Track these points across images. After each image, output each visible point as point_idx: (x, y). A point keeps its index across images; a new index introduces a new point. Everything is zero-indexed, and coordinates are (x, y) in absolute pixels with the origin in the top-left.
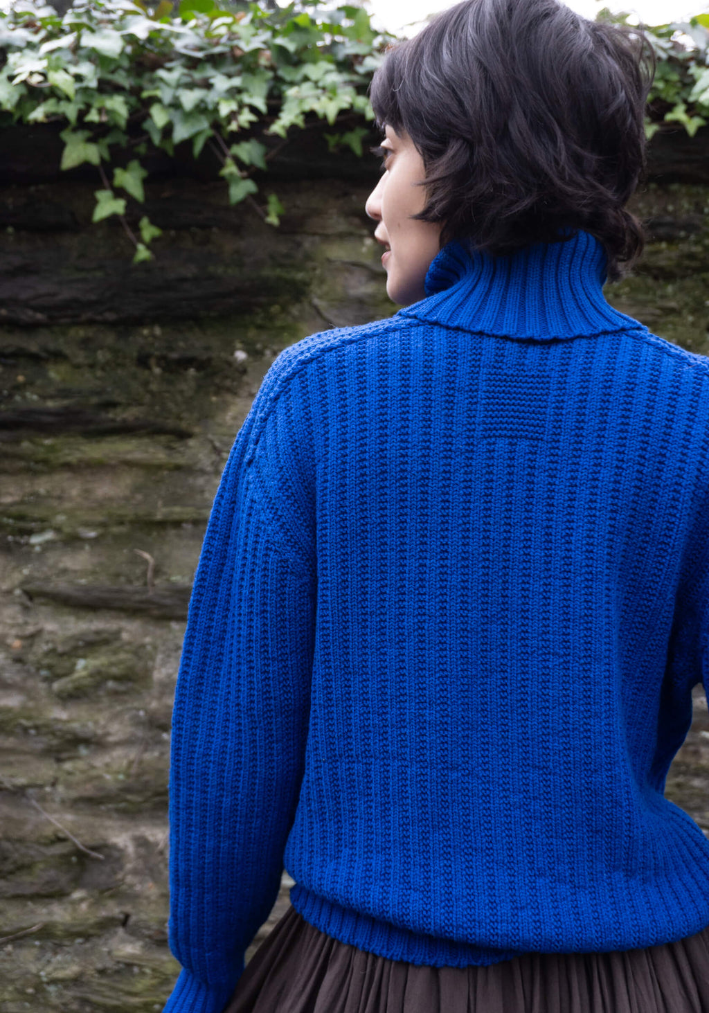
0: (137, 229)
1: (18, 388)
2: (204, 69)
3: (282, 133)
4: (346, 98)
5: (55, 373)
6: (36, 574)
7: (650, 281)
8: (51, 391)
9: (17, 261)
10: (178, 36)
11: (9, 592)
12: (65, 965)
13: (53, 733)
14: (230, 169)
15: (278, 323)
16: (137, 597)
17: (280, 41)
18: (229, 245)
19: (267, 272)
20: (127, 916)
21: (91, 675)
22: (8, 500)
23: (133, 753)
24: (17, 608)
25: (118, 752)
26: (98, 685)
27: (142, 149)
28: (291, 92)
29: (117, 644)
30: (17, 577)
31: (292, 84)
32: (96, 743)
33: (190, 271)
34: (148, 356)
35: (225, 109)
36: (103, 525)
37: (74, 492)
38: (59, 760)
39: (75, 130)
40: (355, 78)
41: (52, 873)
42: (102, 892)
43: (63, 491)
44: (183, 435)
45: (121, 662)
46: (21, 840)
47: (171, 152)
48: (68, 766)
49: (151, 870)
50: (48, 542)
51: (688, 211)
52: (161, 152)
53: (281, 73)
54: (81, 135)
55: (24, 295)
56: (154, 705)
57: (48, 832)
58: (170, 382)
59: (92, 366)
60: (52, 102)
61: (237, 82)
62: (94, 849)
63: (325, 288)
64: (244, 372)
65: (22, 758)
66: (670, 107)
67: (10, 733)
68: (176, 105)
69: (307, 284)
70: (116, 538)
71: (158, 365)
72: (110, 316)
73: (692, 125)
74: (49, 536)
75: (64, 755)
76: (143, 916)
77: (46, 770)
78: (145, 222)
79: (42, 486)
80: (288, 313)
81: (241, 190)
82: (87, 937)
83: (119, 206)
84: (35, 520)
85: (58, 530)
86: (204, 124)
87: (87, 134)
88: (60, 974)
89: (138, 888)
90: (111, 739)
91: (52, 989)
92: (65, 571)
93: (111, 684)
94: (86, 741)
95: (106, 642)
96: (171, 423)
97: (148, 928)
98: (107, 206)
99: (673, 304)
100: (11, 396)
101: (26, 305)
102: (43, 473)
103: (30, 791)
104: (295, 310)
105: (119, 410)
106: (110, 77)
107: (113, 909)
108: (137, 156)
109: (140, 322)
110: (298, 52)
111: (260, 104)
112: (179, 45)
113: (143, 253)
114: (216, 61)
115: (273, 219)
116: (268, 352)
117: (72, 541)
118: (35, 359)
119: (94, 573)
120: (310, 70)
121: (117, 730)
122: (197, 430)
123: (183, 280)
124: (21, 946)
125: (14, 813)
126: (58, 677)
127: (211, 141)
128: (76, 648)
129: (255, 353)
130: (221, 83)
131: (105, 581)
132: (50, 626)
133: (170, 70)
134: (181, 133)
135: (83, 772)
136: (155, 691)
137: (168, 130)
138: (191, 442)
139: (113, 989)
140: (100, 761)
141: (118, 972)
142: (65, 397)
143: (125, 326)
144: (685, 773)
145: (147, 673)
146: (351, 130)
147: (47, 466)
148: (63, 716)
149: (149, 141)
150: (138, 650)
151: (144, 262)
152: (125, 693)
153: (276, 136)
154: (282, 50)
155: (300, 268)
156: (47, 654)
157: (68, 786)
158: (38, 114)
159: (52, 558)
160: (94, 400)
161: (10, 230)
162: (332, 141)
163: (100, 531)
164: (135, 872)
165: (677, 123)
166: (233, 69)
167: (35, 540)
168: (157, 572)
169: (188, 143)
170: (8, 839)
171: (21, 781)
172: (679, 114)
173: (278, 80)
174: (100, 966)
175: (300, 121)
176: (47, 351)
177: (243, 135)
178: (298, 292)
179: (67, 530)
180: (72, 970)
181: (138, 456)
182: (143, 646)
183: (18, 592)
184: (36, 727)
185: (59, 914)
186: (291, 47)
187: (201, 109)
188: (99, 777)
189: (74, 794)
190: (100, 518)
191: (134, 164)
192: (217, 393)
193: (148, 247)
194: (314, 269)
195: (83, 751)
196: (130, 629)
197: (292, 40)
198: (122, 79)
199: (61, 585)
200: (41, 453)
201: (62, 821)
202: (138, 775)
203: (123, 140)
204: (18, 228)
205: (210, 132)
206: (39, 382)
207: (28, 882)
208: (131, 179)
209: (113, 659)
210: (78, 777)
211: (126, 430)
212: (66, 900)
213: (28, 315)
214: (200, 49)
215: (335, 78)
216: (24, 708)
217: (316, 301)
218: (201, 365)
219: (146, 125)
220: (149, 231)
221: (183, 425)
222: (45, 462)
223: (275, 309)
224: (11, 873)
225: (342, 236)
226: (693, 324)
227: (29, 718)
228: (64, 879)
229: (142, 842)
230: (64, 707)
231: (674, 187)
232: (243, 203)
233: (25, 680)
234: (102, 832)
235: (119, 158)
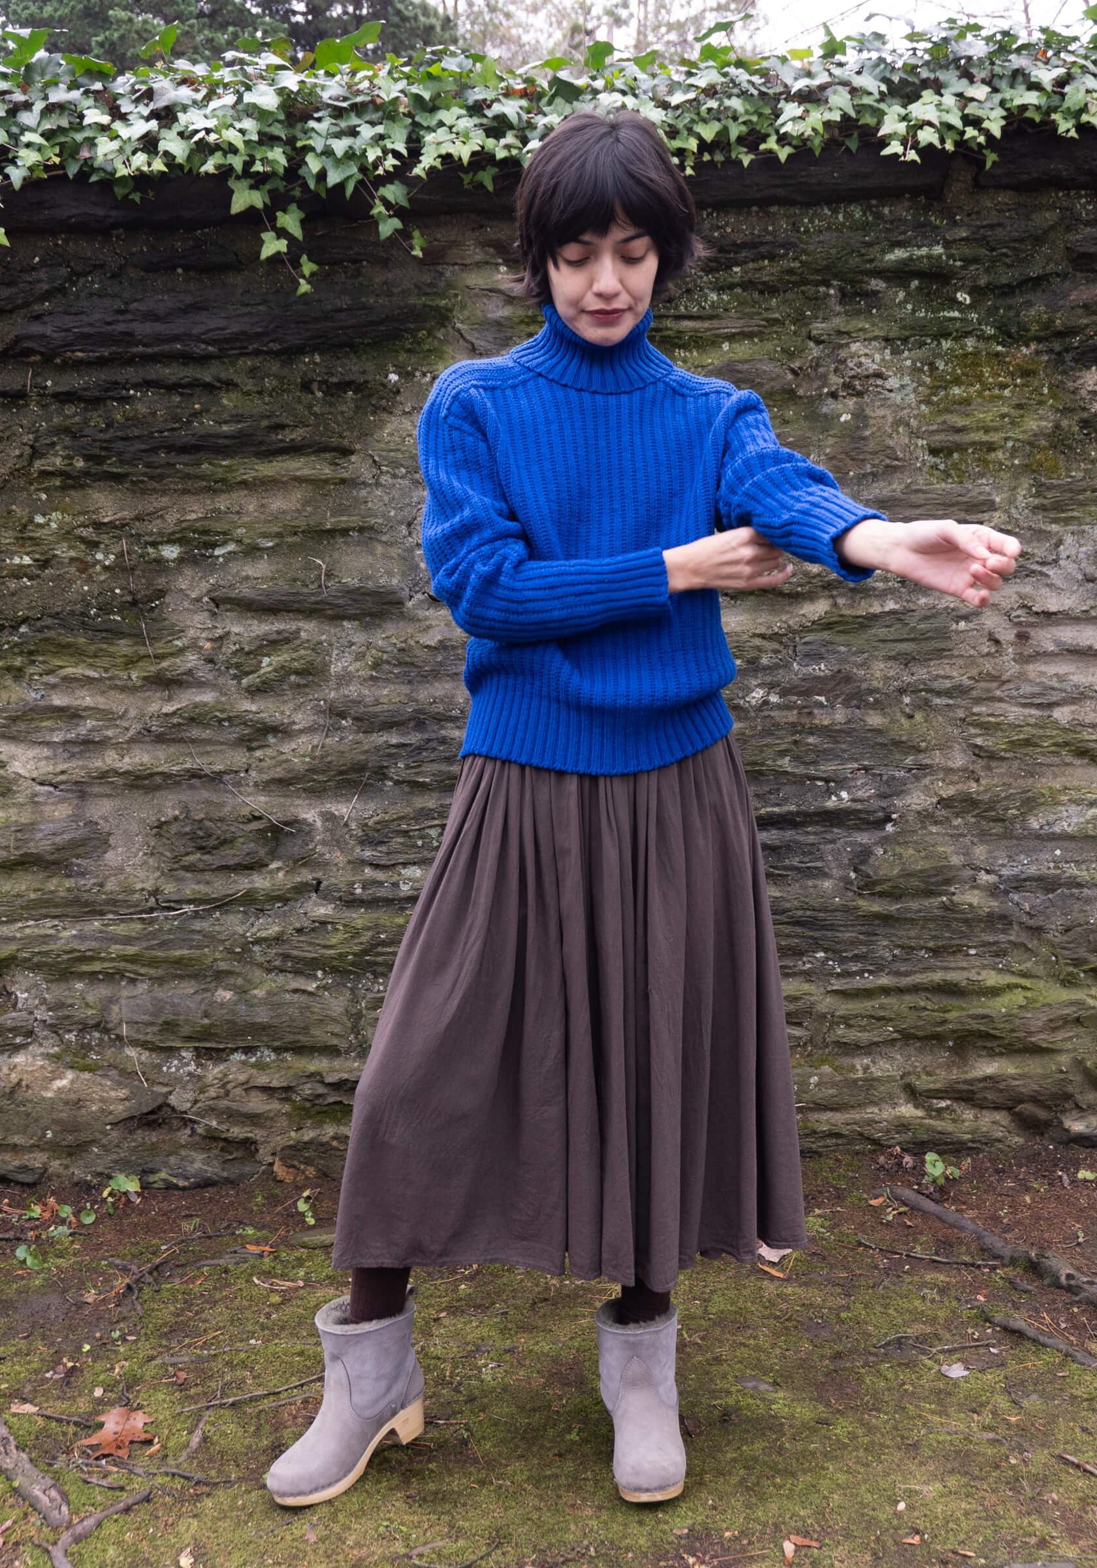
0: (297, 265)
1: (196, 415)
2: (349, 117)
3: (423, 175)
4: (478, 140)
5: (228, 401)
6: (221, 583)
7: (756, 296)
8: (225, 416)
9: (188, 299)
10: (323, 88)
11: (198, 600)
12: (267, 926)
13: (245, 723)
14: (379, 209)
15: (427, 347)
16: (313, 599)
17: (414, 89)
18: (379, 277)
19: (413, 301)
20: (319, 883)
21: (275, 670)
22: (193, 516)
23: (316, 739)
24: (206, 614)
25: (303, 739)
26: (281, 680)
27: (297, 193)
28: (429, 138)
29: (298, 642)
30: (204, 586)
31: (430, 129)
32: (281, 731)
33: (345, 301)
34: (312, 381)
35: (372, 154)
36: (279, 535)
37: (251, 508)
38: (250, 749)
39: (238, 178)
40: (485, 121)
41: (252, 845)
42: (295, 862)
43: (240, 506)
44: (346, 452)
45: (301, 658)
46: (221, 820)
47: (324, 195)
48: (258, 753)
49: (338, 842)
50: (229, 553)
51: (786, 230)
52: (316, 195)
53: (417, 119)
54: (246, 183)
55: (196, 331)
56: (333, 694)
57: (245, 811)
58: (331, 405)
59: (260, 393)
60: (219, 154)
61: (380, 129)
62: (286, 824)
63: (466, 313)
64: (398, 392)
65: (218, 748)
66: (764, 138)
67: (207, 726)
68: (328, 152)
69: (451, 310)
70: (291, 546)
71: (320, 389)
72: (275, 346)
73: (783, 154)
74: (231, 547)
75: (255, 744)
76: (333, 880)
77: (239, 758)
78: (304, 258)
79: (222, 502)
80: (435, 337)
81: (388, 227)
82: (285, 900)
83: (282, 245)
84: (218, 534)
85: (239, 542)
86: (354, 170)
87: (251, 181)
88: (263, 934)
89: (327, 856)
90: (296, 727)
91: (256, 948)
92: (247, 578)
93: (293, 678)
94: (274, 730)
95: (287, 641)
96: (334, 441)
97: (339, 891)
98: (272, 246)
99: (777, 315)
100: (189, 422)
101: (198, 339)
102: (222, 491)
103: (226, 777)
104: (440, 335)
105: (287, 431)
106: (268, 130)
107: (306, 876)
108: (293, 199)
109: (301, 351)
110: (432, 99)
111: (401, 148)
112: (325, 96)
113: (304, 287)
114: (358, 109)
115: (418, 252)
116: (418, 374)
117: (252, 551)
118: (209, 387)
119: (272, 579)
120: (443, 115)
121: (302, 719)
122: (358, 447)
123: (340, 310)
124: (227, 912)
125: (214, 798)
126: (247, 674)
127: (360, 183)
128: (261, 647)
129: (406, 375)
130: (367, 132)
131: (284, 586)
132: (236, 629)
133: (319, 120)
134: (333, 178)
135: (272, 758)
136: (332, 684)
137: (322, 176)
138: (353, 458)
139: (310, 944)
140: (286, 748)
141: (313, 930)
142: (239, 422)
143: (289, 354)
144: (800, 732)
145: (326, 666)
146: (484, 169)
147: (224, 485)
148: (254, 708)
149: (305, 185)
150: (316, 647)
151: (305, 294)
152: (305, 686)
153: (418, 177)
154: (418, 98)
155: (443, 296)
156: (235, 653)
157: (261, 771)
158: (209, 167)
159: (234, 567)
160: (264, 423)
161: (180, 271)
162: (467, 178)
163: (277, 540)
164: (324, 843)
165: (770, 151)
166: (375, 117)
167: (217, 552)
168: (329, 575)
169: (341, 186)
170: (211, 820)
171: (219, 767)
172: (771, 144)
173: (415, 125)
174: (298, 925)
175: (438, 163)
176: (219, 381)
177: (389, 178)
178: (443, 318)
179: (247, 541)
180: (274, 930)
181: (306, 472)
182: (321, 643)
183: (206, 599)
184: (229, 719)
185: (260, 882)
186: (427, 96)
187: (350, 155)
188: (287, 761)
189: (265, 777)
190: (276, 529)
191: (293, 207)
192: (374, 413)
193: (309, 282)
194: (456, 296)
195: (271, 740)
196: (308, 629)
197: (425, 88)
198: (278, 131)
199: (245, 591)
200: (220, 473)
201: (258, 802)
202: (322, 757)
203: (281, 185)
204: (186, 269)
205: (360, 176)
206: (213, 409)
207: (230, 856)
208: (290, 220)
209: (294, 655)
210: (268, 762)
211: (294, 450)
212: (264, 870)
213: (201, 348)
214: (345, 99)
215: (466, 123)
216: (218, 702)
217: (459, 325)
218: (358, 388)
219: (301, 172)
220: (308, 267)
221: (346, 442)
222: (223, 481)
223: (422, 334)
224: (215, 848)
225: (479, 265)
226: (795, 333)
227: (222, 711)
228: (262, 852)
229: (328, 817)
230: (253, 701)
231: (773, 209)
232: (389, 238)
233: (216, 678)
234: (292, 809)
235: (278, 202)
